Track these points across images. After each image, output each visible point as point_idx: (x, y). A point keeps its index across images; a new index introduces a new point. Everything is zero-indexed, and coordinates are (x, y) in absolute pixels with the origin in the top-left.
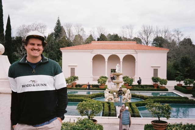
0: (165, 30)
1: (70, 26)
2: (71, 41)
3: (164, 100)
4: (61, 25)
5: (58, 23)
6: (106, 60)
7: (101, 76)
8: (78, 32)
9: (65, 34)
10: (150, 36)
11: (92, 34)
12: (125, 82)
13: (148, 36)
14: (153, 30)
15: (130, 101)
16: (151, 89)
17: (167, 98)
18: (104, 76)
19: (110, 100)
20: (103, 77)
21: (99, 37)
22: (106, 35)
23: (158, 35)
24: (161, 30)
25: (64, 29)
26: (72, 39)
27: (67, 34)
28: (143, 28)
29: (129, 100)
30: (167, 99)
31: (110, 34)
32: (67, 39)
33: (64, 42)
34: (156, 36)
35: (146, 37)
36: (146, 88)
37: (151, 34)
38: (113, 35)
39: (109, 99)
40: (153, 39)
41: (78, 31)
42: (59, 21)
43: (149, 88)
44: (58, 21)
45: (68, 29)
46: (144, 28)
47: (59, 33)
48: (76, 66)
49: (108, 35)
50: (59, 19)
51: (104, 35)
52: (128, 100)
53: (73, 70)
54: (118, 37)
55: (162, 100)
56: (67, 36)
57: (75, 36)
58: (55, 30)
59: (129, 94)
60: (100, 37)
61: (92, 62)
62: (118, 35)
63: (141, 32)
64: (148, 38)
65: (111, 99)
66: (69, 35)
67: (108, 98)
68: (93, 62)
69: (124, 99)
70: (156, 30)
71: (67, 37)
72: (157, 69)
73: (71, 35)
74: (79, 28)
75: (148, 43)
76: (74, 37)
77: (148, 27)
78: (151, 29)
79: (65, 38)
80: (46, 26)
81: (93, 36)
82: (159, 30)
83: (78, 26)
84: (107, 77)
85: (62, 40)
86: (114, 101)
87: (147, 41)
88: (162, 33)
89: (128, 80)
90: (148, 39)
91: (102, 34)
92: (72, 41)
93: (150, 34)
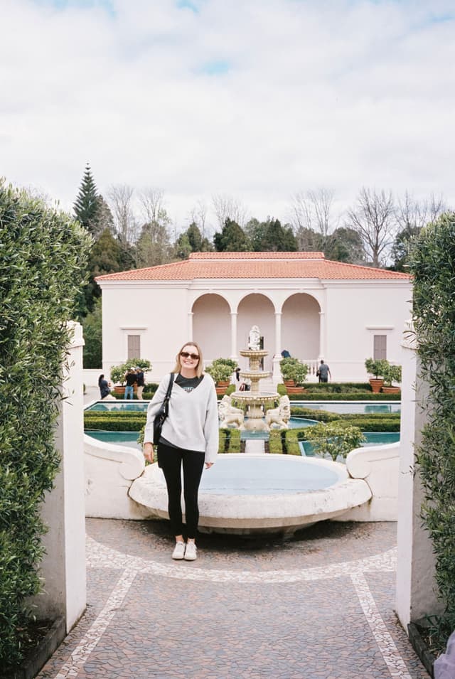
0: (434, 205)
1: (126, 196)
2: (128, 244)
3: (378, 423)
4: (98, 193)
5: (88, 186)
6: (234, 309)
7: (218, 358)
8: (151, 215)
9: (111, 221)
10: (384, 224)
11: (199, 222)
12: (286, 376)
13: (379, 224)
14: (396, 204)
15: (285, 426)
16: (360, 393)
17: (387, 418)
18: (225, 358)
19: (235, 424)
20: (223, 362)
21: (220, 231)
22: (242, 222)
23: (411, 221)
24: (421, 206)
25: (106, 205)
26: (132, 240)
27: (115, 220)
28: (363, 201)
29: (284, 423)
30: (387, 420)
31: (255, 221)
32: (115, 237)
33: (106, 249)
34: (404, 225)
35: (371, 228)
36: (347, 391)
37: (389, 217)
38: (265, 224)
39: (231, 422)
40: (396, 234)
41: (151, 212)
42: (88, 179)
43: (356, 392)
44: (86, 178)
45: (120, 205)
46: (367, 200)
47: (90, 217)
48: (144, 329)
49: (251, 222)
50: (88, 174)
51: (237, 225)
52: (281, 425)
53: (134, 341)
54: (282, 230)
55: (374, 423)
56: (117, 229)
57: (144, 227)
58: (77, 210)
59: (285, 408)
60: (224, 230)
61: (191, 317)
62: (283, 224)
63: (356, 211)
64: (378, 231)
65: (237, 421)
66: (124, 226)
67: (227, 420)
68: (193, 316)
69: (272, 422)
70: (404, 207)
71: (115, 233)
72: (385, 336)
73: (130, 225)
74: (155, 201)
75: (380, 248)
76: (140, 231)
77: (379, 194)
78: (387, 202)
79: (110, 236)
80: (46, 196)
81: (201, 229)
82: (412, 205)
83: (151, 196)
84: (233, 360)
85: (101, 242)
86: (246, 427)
87: (374, 241)
88: (422, 215)
89: (293, 370)
90: (380, 234)
91: (229, 219)
92: (132, 245)
93: (384, 218)
